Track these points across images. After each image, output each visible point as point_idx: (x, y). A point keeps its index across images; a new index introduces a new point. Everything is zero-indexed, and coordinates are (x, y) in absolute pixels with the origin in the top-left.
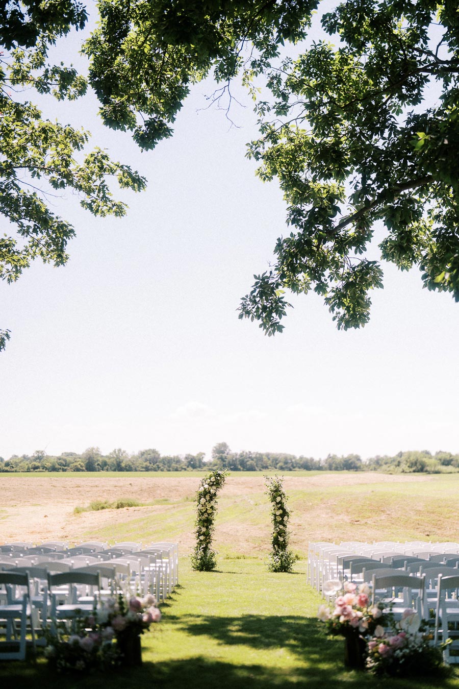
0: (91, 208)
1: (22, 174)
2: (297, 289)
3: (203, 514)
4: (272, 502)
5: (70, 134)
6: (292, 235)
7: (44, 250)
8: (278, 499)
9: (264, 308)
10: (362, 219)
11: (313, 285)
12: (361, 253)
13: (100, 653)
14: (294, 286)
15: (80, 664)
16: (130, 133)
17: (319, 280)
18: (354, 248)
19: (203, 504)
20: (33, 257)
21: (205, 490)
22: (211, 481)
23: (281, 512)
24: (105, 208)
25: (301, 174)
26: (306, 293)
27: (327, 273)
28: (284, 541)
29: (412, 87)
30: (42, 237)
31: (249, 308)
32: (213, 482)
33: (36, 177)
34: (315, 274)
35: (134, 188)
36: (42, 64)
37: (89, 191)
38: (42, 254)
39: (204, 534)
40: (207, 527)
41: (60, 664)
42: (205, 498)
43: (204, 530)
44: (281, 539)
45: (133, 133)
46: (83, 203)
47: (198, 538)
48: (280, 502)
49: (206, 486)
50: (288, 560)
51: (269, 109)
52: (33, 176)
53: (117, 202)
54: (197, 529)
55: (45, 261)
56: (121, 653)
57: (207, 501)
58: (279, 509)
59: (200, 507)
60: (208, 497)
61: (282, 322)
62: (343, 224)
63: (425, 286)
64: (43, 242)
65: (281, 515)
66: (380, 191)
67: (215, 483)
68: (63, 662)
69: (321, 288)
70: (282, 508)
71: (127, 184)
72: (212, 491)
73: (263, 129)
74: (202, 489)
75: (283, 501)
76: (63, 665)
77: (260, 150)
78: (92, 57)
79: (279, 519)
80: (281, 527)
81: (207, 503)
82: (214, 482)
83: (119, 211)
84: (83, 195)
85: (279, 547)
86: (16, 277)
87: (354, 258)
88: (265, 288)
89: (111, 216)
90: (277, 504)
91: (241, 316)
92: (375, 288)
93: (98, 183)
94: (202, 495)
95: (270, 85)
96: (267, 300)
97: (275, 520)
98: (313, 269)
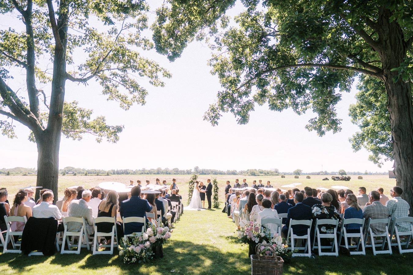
0: (152, 84)
1: (129, 71)
2: (224, 110)
3: (190, 189)
5: (147, 62)
6: (223, 91)
7: (138, 99)
8: (216, 184)
9: (212, 117)
10: (248, 84)
11: (230, 109)
12: (247, 97)
13: (143, 254)
14: (223, 109)
15: (134, 260)
16: (166, 56)
17: (232, 107)
18: (245, 96)
20: (134, 102)
23: (216, 188)
24: (157, 84)
25: (225, 73)
26: (227, 112)
27: (235, 105)
29: (264, 42)
30: (136, 94)
31: (207, 117)
32: (194, 178)
33: (134, 72)
34: (231, 106)
35: (168, 77)
36: (139, 38)
37: (152, 77)
38: (137, 101)
39: (191, 195)
40: (192, 193)
41: (125, 259)
43: (191, 194)
44: (216, 197)
45: (167, 56)
46: (150, 82)
48: (216, 185)
49: (192, 179)
51: (215, 48)
52: (133, 72)
53: (162, 82)
54: (188, 194)
55: (138, 103)
56: (153, 253)
59: (190, 186)
60: (192, 183)
61: (218, 121)
62: (241, 87)
63: (270, 108)
64: (137, 97)
66: (256, 73)
68: (126, 259)
69: (233, 110)
70: (216, 187)
71: (166, 76)
72: (194, 181)
73: (213, 55)
74: (190, 180)
75: (217, 185)
76: (127, 260)
77: (212, 63)
78: (154, 31)
79: (216, 190)
80: (216, 193)
83: (162, 85)
84: (150, 79)
85: (216, 200)
86: (128, 109)
87: (245, 99)
88: (213, 110)
89: (159, 87)
91: (204, 119)
92: (252, 111)
93: (155, 74)
94: (190, 182)
95: (215, 41)
96: (214, 113)
98: (230, 104)
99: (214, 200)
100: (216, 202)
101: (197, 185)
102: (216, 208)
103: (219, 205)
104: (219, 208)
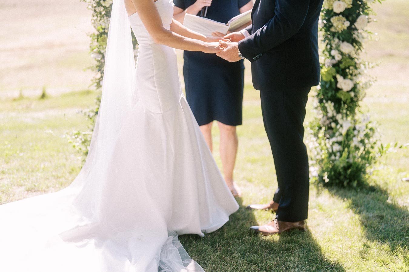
28: (354, 89)
50: (365, 146)
65: (347, 13)
79: (341, 24)
97: (328, 27)
99: (324, 109)
100: (344, 131)
102: (345, 183)
103: (367, 158)
104: (373, 189)
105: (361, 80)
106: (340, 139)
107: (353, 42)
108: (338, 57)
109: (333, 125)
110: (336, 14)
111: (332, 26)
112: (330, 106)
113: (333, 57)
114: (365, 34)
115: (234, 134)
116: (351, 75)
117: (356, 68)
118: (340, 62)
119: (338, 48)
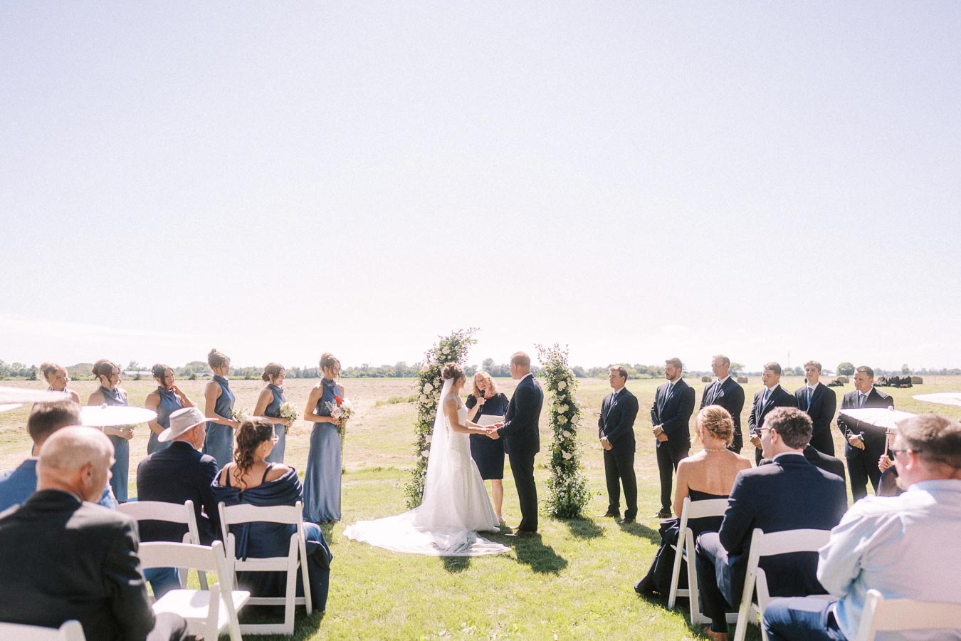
3: (428, 412)
4: (550, 390)
8: (562, 385)
19: (428, 393)
21: (432, 371)
22: (442, 354)
23: (565, 408)
28: (572, 459)
32: (447, 355)
42: (432, 383)
44: (567, 456)
47: (419, 454)
48: (565, 391)
49: (435, 362)
50: (580, 493)
57: (434, 389)
58: (563, 403)
59: (423, 399)
60: (436, 384)
65: (566, 414)
67: (449, 357)
70: (566, 401)
74: (426, 368)
75: (570, 389)
79: (563, 420)
80: (567, 434)
81: (434, 393)
82: (449, 355)
85: (563, 471)
90: (559, 393)
94: (426, 377)
97: (556, 421)
99: (556, 471)
100: (566, 484)
101: (454, 391)
102: (568, 515)
103: (582, 501)
104: (585, 519)
105: (576, 453)
106: (565, 489)
107: (571, 431)
108: (562, 440)
109: (561, 481)
110: (560, 414)
111: (558, 421)
112: (559, 469)
113: (560, 439)
114: (578, 426)
115: (501, 483)
116: (570, 450)
117: (573, 446)
118: (563, 442)
119: (562, 434)
